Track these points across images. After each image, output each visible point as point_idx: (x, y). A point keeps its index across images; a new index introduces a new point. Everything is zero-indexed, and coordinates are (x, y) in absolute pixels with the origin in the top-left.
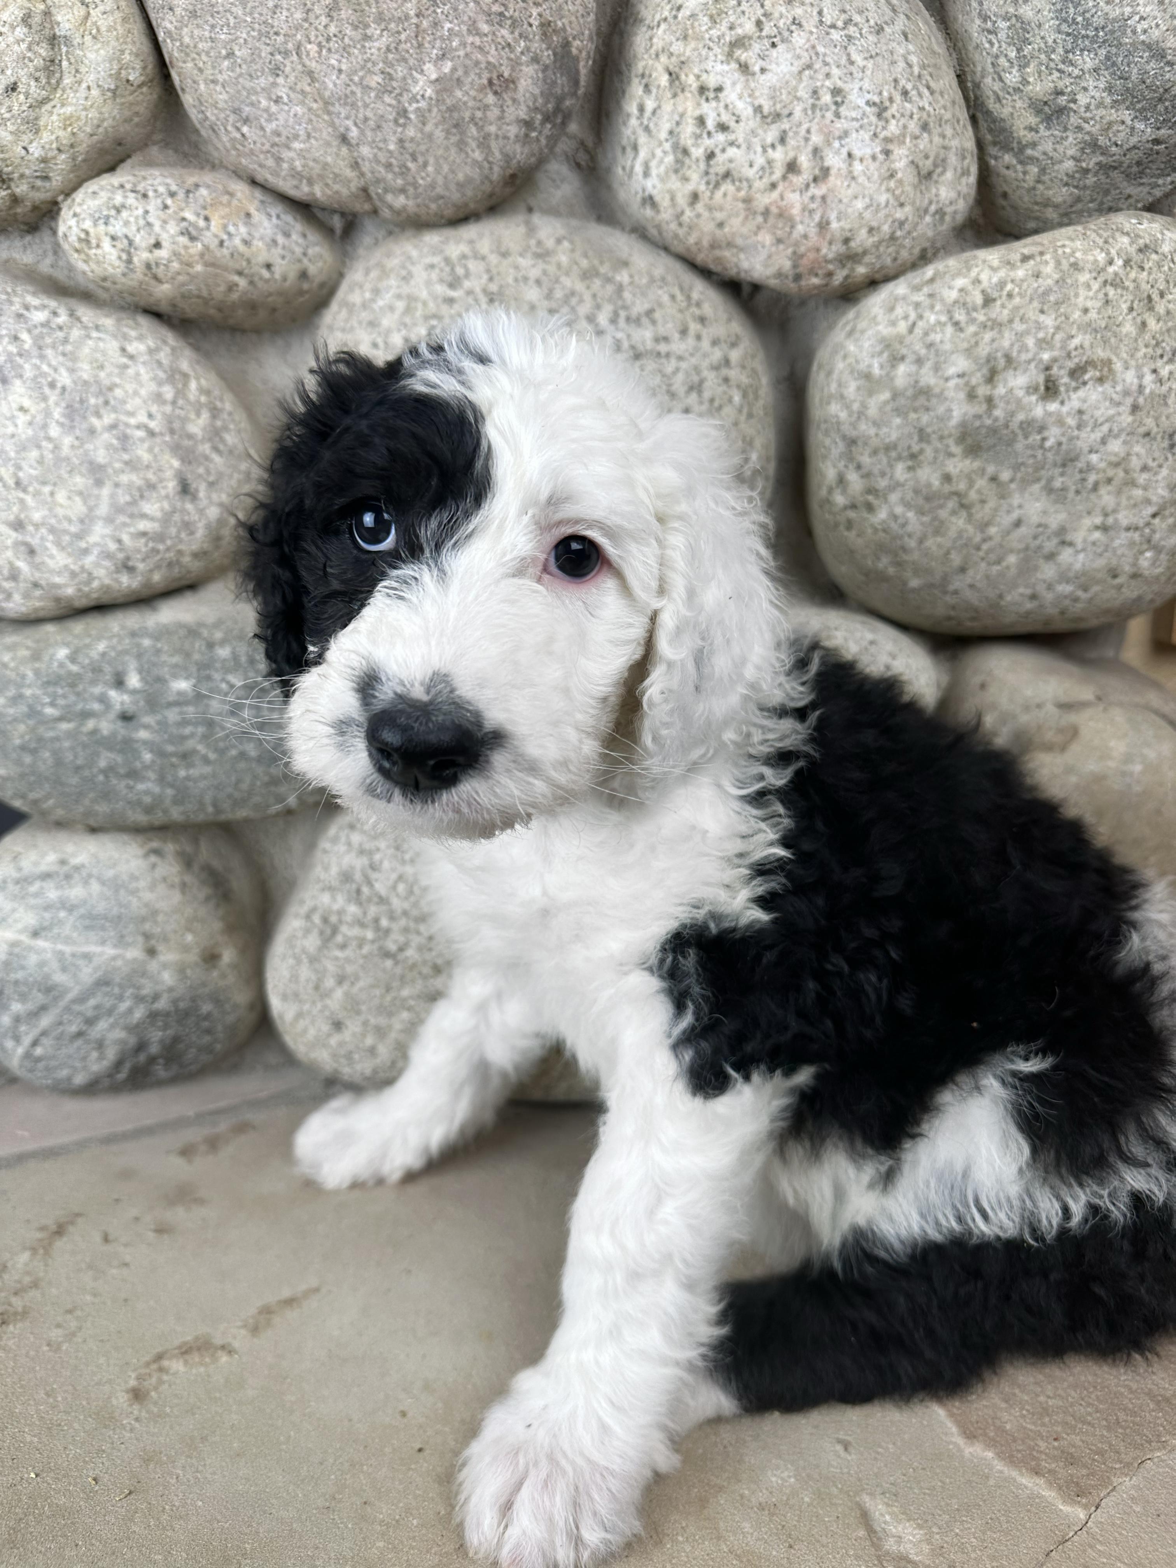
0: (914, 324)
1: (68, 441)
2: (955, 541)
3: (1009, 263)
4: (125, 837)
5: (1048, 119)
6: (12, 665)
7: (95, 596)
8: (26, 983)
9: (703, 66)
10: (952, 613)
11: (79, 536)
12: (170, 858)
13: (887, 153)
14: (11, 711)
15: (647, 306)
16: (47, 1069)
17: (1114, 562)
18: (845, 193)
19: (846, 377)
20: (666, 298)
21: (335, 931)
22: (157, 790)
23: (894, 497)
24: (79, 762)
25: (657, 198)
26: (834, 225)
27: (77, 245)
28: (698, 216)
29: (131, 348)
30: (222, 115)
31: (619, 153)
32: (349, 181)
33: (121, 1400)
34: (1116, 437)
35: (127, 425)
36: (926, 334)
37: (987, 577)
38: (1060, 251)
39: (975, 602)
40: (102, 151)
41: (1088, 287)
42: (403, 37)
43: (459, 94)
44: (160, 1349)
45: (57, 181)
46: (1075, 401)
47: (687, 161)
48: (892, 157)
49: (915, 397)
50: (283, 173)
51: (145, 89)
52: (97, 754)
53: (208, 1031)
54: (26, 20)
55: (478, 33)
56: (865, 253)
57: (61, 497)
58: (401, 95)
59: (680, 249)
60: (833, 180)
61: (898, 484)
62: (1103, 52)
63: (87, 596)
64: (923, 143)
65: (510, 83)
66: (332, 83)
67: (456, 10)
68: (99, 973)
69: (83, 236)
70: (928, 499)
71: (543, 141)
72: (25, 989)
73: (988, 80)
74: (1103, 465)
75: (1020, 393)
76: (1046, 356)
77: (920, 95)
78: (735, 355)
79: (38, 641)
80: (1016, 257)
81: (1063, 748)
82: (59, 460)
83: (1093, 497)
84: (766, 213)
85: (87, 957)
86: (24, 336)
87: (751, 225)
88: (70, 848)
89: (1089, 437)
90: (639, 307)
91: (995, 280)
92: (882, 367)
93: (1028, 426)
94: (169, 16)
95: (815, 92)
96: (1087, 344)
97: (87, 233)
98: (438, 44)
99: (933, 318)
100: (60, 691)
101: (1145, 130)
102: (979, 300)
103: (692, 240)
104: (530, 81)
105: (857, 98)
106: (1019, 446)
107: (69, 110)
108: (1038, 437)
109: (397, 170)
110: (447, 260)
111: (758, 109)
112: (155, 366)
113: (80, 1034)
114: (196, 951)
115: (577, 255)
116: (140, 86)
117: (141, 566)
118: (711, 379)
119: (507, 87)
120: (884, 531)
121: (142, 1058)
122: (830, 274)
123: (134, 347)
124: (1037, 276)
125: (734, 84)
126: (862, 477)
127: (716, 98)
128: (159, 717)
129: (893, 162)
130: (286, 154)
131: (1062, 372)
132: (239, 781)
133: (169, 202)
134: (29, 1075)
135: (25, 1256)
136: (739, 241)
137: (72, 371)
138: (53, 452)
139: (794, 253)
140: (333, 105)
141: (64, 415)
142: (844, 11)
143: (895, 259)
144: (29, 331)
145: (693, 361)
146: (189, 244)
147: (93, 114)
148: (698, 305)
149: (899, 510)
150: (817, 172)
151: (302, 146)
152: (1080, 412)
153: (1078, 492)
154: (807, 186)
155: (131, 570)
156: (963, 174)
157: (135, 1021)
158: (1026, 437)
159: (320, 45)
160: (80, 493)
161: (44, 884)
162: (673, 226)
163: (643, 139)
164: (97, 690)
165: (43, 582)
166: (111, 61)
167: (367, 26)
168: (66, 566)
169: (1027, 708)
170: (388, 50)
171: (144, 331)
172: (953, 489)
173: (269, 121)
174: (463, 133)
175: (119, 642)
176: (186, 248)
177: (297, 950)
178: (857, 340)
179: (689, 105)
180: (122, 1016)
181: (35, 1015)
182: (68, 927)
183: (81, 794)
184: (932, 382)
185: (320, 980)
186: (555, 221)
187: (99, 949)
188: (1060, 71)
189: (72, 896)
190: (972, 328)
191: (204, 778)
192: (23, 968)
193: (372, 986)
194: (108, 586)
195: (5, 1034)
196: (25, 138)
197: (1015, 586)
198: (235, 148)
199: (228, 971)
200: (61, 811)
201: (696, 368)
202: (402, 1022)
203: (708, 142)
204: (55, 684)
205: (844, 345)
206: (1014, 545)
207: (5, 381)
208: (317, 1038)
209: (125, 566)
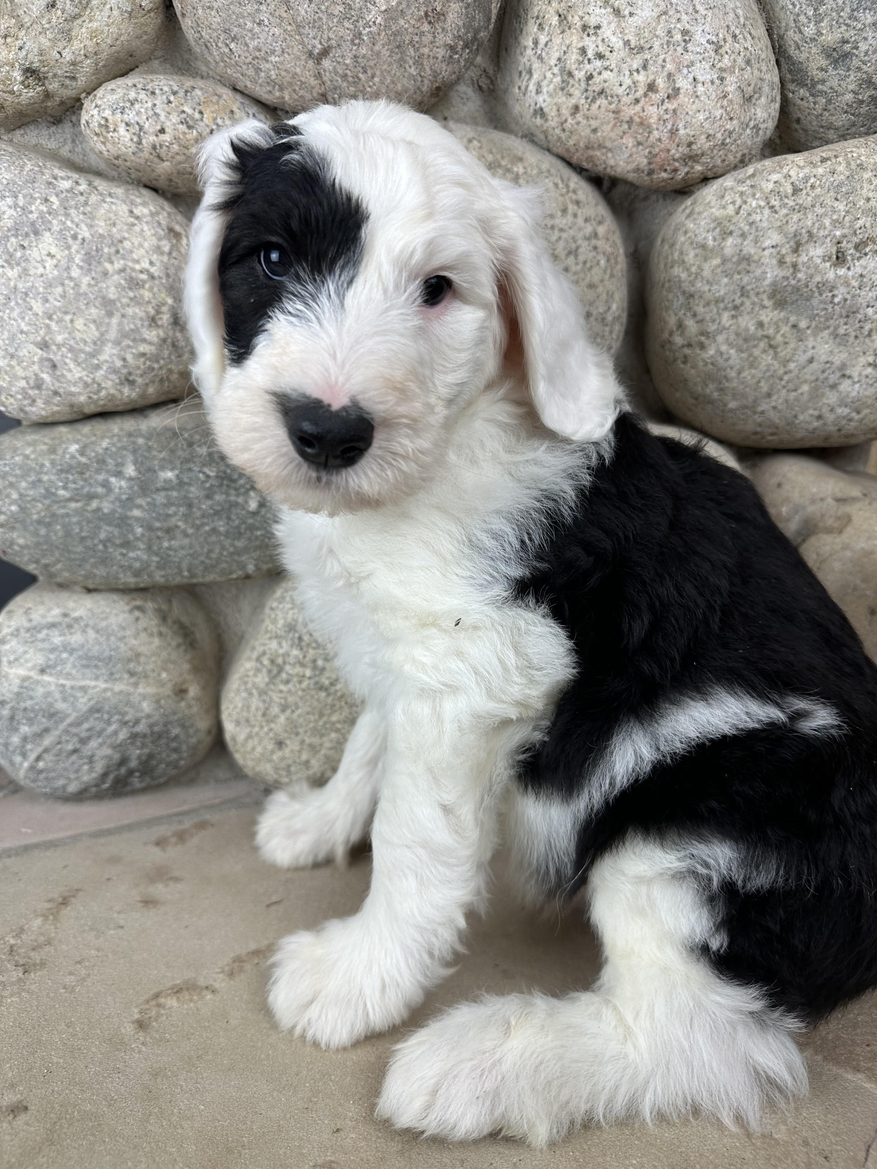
0: (740, 207)
1: (86, 280)
2: (764, 373)
3: (812, 163)
4: (115, 597)
5: (835, 63)
6: (32, 456)
7: (102, 403)
8: (33, 710)
9: (586, 10)
10: (759, 429)
11: (93, 355)
12: (150, 613)
13: (722, 79)
14: (31, 493)
16: (47, 779)
18: (691, 108)
19: (686, 247)
20: (551, 186)
21: (281, 670)
22: (145, 557)
23: (720, 338)
24: (84, 534)
25: (546, 110)
26: (682, 132)
27: (97, 130)
28: (578, 123)
29: (137, 211)
30: (215, 35)
31: (516, 77)
32: (313, 88)
33: (129, 1029)
35: (133, 269)
36: (749, 214)
37: (787, 401)
38: (849, 156)
39: (777, 421)
40: (118, 60)
43: (402, 22)
44: (156, 990)
45: (82, 81)
46: (858, 267)
47: (571, 81)
48: (725, 83)
49: (739, 263)
50: (260, 81)
51: (152, 14)
52: (99, 528)
53: (175, 750)
56: (703, 155)
57: (79, 323)
58: (357, 21)
59: (560, 151)
60: (682, 98)
61: (724, 328)
63: (96, 402)
64: (747, 74)
65: (441, 16)
68: (92, 702)
69: (103, 122)
70: (746, 340)
71: (463, 63)
72: (32, 715)
73: (791, 33)
75: (819, 261)
76: (838, 233)
77: (745, 39)
78: (601, 230)
79: (53, 439)
80: (817, 159)
81: (840, 532)
83: (867, 340)
84: (630, 122)
85: (83, 689)
86: (53, 199)
87: (619, 131)
88: (71, 604)
89: (867, 295)
91: (801, 175)
92: (715, 239)
93: (822, 286)
95: (669, 32)
97: (107, 120)
99: (754, 204)
100: (71, 477)
102: (789, 190)
103: (571, 142)
104: (456, 15)
105: (700, 38)
106: (815, 302)
107: (95, 25)
108: (830, 294)
109: (350, 79)
111: (627, 43)
112: (155, 225)
113: (75, 751)
114: (169, 686)
115: (484, 151)
116: (149, 11)
117: (139, 380)
118: (584, 247)
119: (439, 18)
120: (712, 364)
121: (123, 770)
122: (675, 170)
123: (138, 211)
124: (833, 172)
125: (609, 23)
126: (697, 322)
127: (596, 34)
128: (149, 500)
129: (726, 86)
130: (264, 66)
131: (850, 245)
132: (210, 551)
133: (172, 98)
134: (32, 785)
135: (39, 921)
136: (608, 144)
137: (90, 226)
138: (73, 288)
139: (650, 152)
140: (304, 27)
141: (83, 261)
143: (724, 161)
144: (57, 195)
145: (572, 232)
146: (187, 131)
147: (113, 29)
148: (574, 192)
149: (724, 348)
150: (670, 91)
151: (277, 59)
152: (861, 276)
153: (856, 337)
154: (663, 101)
155: (132, 383)
156: (772, 101)
157: (118, 742)
158: (821, 295)
160: (94, 321)
161: (50, 632)
163: (536, 65)
164: (101, 477)
165: (61, 391)
168: (80, 378)
169: (813, 501)
171: (146, 199)
172: (765, 333)
173: (252, 39)
174: (403, 53)
175: (119, 440)
176: (184, 133)
177: (250, 685)
178: (695, 219)
179: (574, 39)
180: (109, 737)
181: (39, 735)
182: (69, 666)
183: (84, 560)
184: (752, 251)
185: (267, 709)
186: (464, 126)
187: (93, 683)
188: (848, 25)
189: (72, 641)
190: (784, 211)
191: (183, 548)
192: (31, 698)
193: (308, 713)
194: (113, 395)
195: (14, 752)
196: (60, 45)
197: (804, 409)
198: (223, 61)
199: (193, 702)
200: (66, 574)
201: (573, 238)
202: (331, 741)
203: (588, 67)
204: (67, 472)
205: (684, 225)
206: (808, 377)
207: (36, 233)
208: (262, 755)
209: (127, 380)
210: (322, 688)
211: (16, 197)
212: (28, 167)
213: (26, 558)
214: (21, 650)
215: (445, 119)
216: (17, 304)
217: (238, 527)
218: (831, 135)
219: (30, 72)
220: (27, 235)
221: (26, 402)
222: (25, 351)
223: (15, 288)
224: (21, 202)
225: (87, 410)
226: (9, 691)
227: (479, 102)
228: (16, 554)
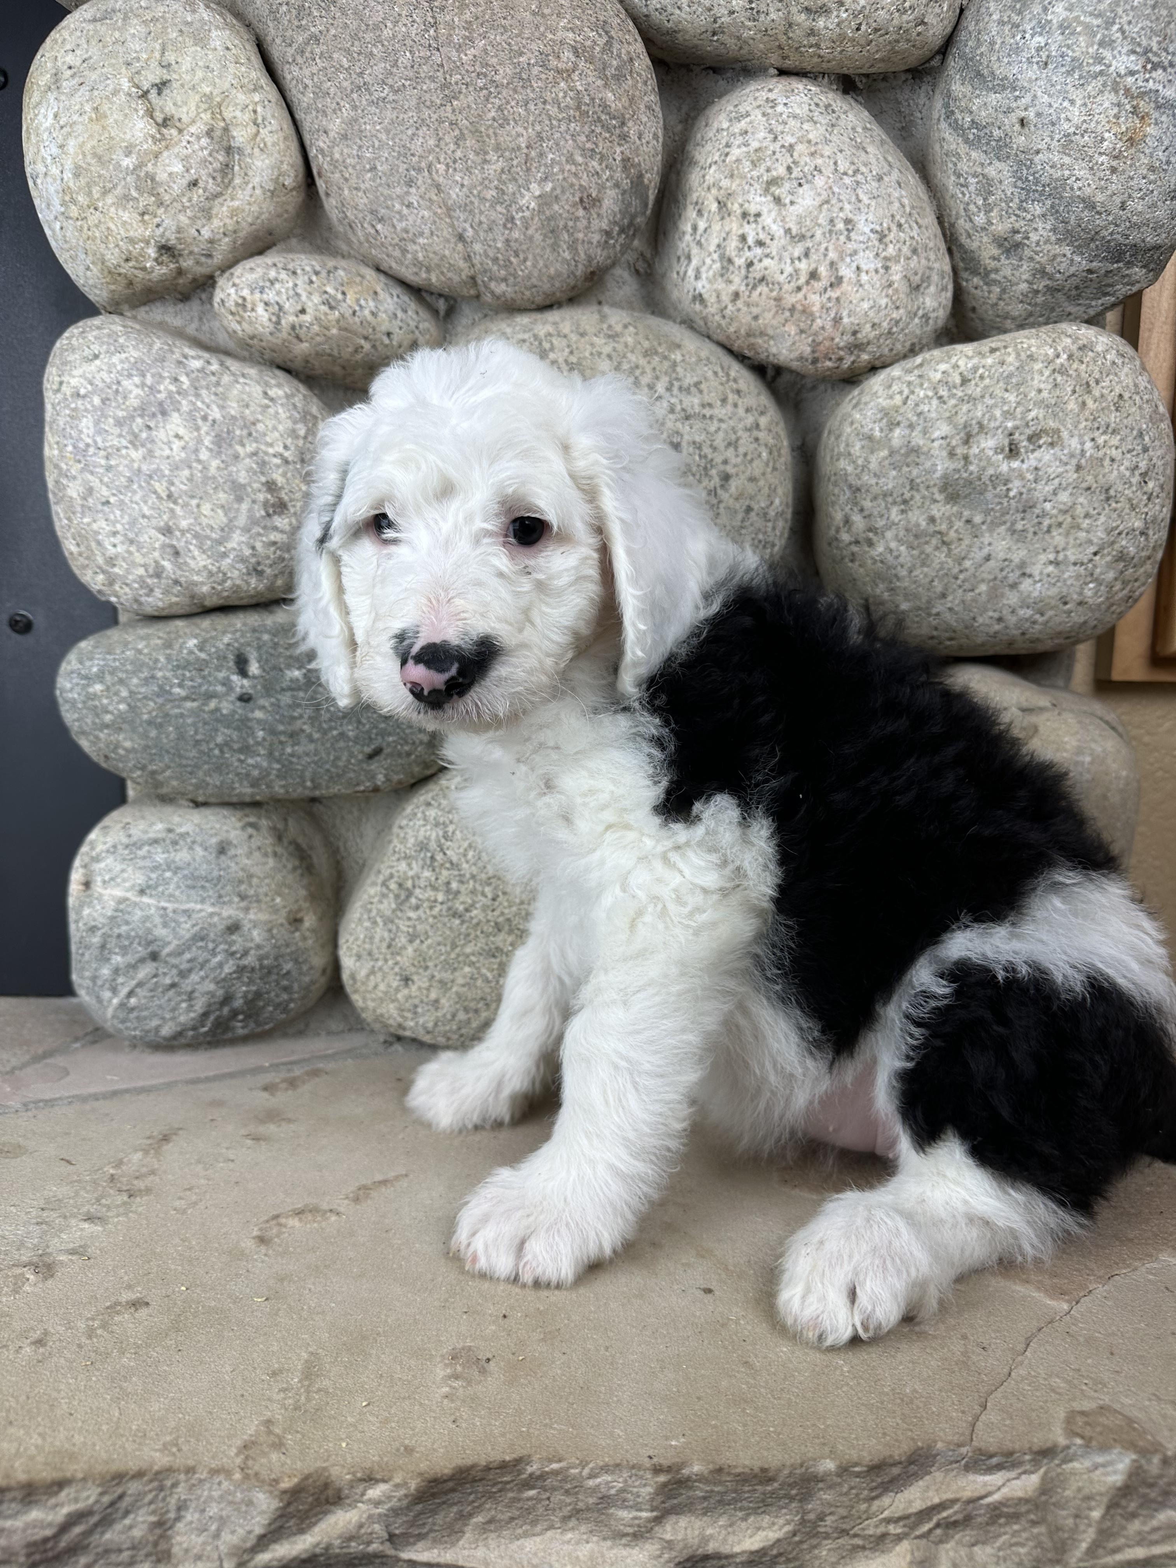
0: (907, 398)
1: (215, 463)
2: (938, 571)
3: (980, 353)
4: (225, 812)
5: (1008, 251)
6: (146, 651)
7: (225, 594)
8: (128, 937)
9: (746, 197)
11: (220, 542)
12: (264, 831)
13: (887, 268)
14: (143, 690)
15: (695, 379)
17: (1065, 590)
18: (855, 296)
19: (852, 438)
20: (710, 374)
21: (410, 894)
22: (265, 764)
23: (889, 535)
24: (198, 737)
25: (705, 296)
26: (846, 320)
27: (233, 309)
28: (739, 310)
29: (272, 393)
30: (360, 215)
31: (675, 262)
32: (461, 271)
33: (249, 1243)
34: (1065, 489)
35: (266, 453)
36: (917, 405)
37: (963, 602)
38: (1019, 347)
39: (955, 624)
40: (256, 238)
41: (1041, 373)
42: (515, 162)
43: (556, 207)
44: (274, 1213)
45: (218, 258)
46: (1032, 460)
47: (731, 268)
48: (891, 271)
49: (907, 455)
50: (406, 262)
51: (294, 193)
52: (217, 730)
53: (286, 989)
54: (209, 133)
55: (575, 163)
56: (868, 343)
57: (206, 508)
58: (510, 206)
59: (721, 338)
60: (846, 287)
61: (894, 524)
62: (1049, 202)
63: (219, 594)
64: (913, 263)
65: (596, 202)
66: (455, 194)
67: (557, 145)
68: (197, 928)
69: (240, 301)
70: (916, 536)
71: (618, 248)
72: (127, 943)
73: (961, 221)
74: (1055, 512)
75: (991, 453)
76: (1010, 424)
77: (911, 227)
78: (763, 421)
79: (168, 633)
80: (986, 349)
82: (206, 478)
83: (1047, 537)
84: (792, 309)
85: (187, 913)
86: (183, 379)
87: (781, 318)
88: (176, 819)
89: (1044, 489)
90: (689, 380)
91: (970, 366)
92: (881, 430)
93: (996, 480)
94: (324, 137)
95: (832, 221)
96: (1041, 416)
97: (244, 299)
98: (542, 169)
99: (922, 394)
100: (188, 674)
101: (1081, 262)
102: (958, 380)
103: (732, 329)
104: (612, 201)
105: (864, 227)
106: (989, 495)
107: (236, 203)
108: (1004, 488)
109: (502, 263)
110: (536, 337)
111: (788, 231)
112: (291, 408)
113: (173, 985)
114: (284, 913)
115: (640, 338)
116: (291, 190)
117: (268, 571)
118: (745, 438)
119: (594, 205)
120: (882, 562)
121: (226, 1010)
122: (841, 359)
123: (273, 392)
124: (1002, 363)
125: (770, 211)
126: (865, 518)
127: (756, 221)
128: (273, 700)
129: (891, 275)
130: (411, 247)
131: (1023, 437)
132: (337, 758)
133: (314, 278)
134: (120, 1027)
135: (139, 1155)
136: (770, 332)
137: (222, 407)
138: (201, 472)
139: (814, 341)
140: (455, 211)
141: (213, 443)
142: (853, 163)
143: (891, 350)
144: (187, 375)
145: (732, 423)
146: (329, 312)
147: (255, 208)
148: (735, 380)
149: (893, 545)
150: (833, 280)
151: (425, 241)
152: (1036, 469)
153: (1035, 533)
154: (826, 290)
155: (260, 573)
156: (942, 290)
157: (223, 976)
158: (995, 488)
159: (447, 165)
160: (223, 507)
161: (152, 849)
162: (717, 318)
163: (695, 251)
164: (221, 675)
165: (183, 580)
166: (273, 168)
167: (486, 153)
168: (205, 567)
170: (503, 171)
171: (281, 381)
172: (937, 529)
173: (400, 221)
174: (557, 238)
175: (242, 636)
176: (326, 314)
177: (373, 914)
178: (861, 410)
179: (734, 226)
180: (213, 969)
181: (133, 967)
182: (172, 886)
183: (197, 767)
184: (921, 443)
185: (393, 939)
186: (620, 312)
187: (199, 907)
188: (1017, 216)
189: (177, 859)
190: (953, 402)
191: (307, 755)
192: (127, 923)
193: (439, 944)
194: (238, 586)
195: (102, 986)
196: (199, 223)
197: (986, 610)
198: (368, 241)
199: (308, 934)
200: (175, 783)
201: (733, 429)
202: (464, 977)
203: (748, 254)
204: (184, 668)
205: (850, 416)
206: (985, 576)
207: (164, 413)
208: (386, 993)
209: (255, 570)
210: (455, 914)
211: (144, 376)
212: (158, 345)
213: (130, 765)
214: (119, 867)
215: (600, 303)
216: (140, 486)
217: (368, 732)
218: (1008, 324)
219: (166, 249)
220: (154, 415)
221: (141, 592)
222: (146, 537)
223: (139, 470)
224: (149, 380)
225: (208, 603)
226: (102, 915)
227: (635, 286)
228: (121, 759)
